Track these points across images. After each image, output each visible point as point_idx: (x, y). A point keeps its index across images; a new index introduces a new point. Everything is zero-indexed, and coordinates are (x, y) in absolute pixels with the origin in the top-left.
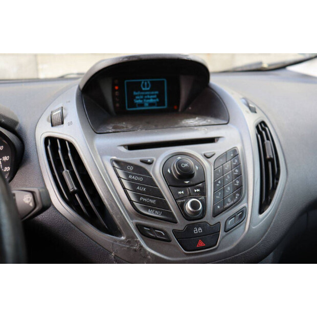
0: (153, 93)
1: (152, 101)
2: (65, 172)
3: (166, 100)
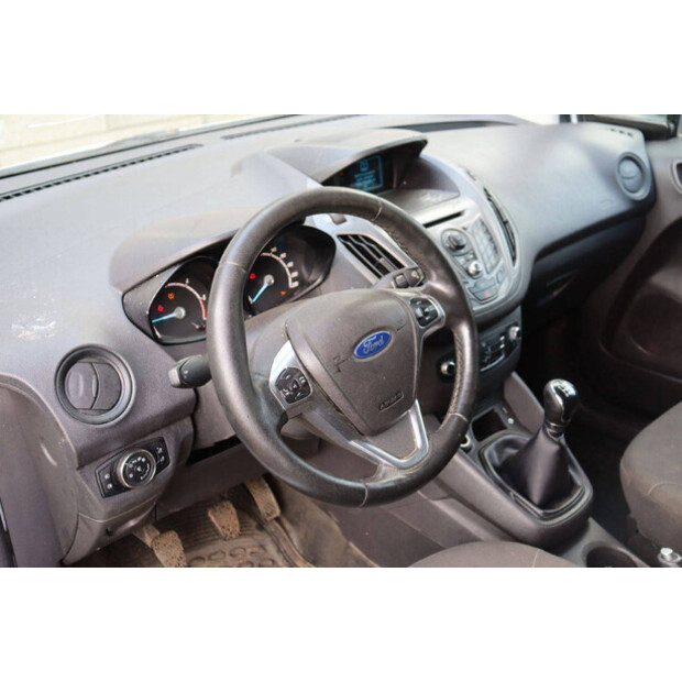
0: (370, 172)
1: (369, 181)
2: (381, 261)
3: (381, 178)
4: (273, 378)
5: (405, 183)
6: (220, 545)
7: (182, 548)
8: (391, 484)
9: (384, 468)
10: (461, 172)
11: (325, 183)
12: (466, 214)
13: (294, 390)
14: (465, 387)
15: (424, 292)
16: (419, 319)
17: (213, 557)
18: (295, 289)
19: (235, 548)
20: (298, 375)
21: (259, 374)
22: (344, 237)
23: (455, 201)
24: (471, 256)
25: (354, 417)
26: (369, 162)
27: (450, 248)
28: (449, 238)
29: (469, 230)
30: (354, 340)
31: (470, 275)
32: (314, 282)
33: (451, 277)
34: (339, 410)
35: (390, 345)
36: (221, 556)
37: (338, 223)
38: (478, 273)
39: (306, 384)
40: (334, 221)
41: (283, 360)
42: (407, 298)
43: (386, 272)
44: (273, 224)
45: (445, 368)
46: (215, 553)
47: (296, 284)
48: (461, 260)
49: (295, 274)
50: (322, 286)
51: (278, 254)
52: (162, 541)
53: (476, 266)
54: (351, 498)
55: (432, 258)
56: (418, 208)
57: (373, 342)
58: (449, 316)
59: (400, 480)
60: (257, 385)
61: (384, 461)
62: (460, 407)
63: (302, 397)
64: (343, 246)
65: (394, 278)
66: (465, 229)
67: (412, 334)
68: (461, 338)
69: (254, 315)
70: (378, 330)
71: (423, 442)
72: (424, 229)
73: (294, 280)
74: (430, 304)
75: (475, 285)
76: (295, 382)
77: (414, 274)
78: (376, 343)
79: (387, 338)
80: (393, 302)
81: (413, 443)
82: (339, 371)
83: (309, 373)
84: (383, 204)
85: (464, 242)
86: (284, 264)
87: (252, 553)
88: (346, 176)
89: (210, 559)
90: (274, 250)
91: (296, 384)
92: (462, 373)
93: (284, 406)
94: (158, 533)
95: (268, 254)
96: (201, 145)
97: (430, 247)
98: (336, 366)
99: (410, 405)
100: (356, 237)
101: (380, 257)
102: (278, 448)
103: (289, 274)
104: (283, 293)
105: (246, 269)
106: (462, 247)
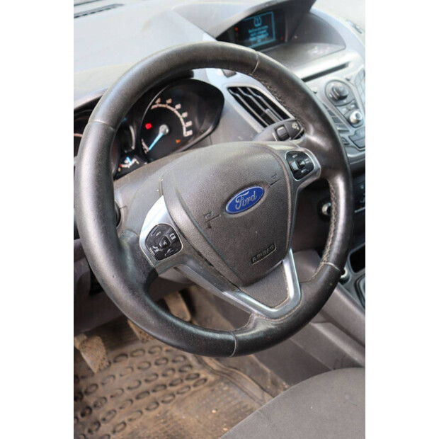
0: (263, 28)
1: (262, 36)
2: (267, 111)
3: (274, 33)
4: (143, 236)
5: (296, 37)
6: (139, 345)
7: (104, 351)
8: (261, 335)
9: (255, 317)
10: (348, 26)
11: (219, 38)
12: (351, 66)
13: (164, 247)
14: (339, 237)
15: (301, 145)
16: (294, 172)
17: (135, 354)
18: (189, 137)
19: (153, 347)
20: (168, 232)
21: (131, 230)
22: (233, 90)
23: (340, 53)
24: (353, 106)
25: (225, 271)
26: (263, 18)
27: (333, 98)
28: (333, 89)
29: (352, 81)
30: (226, 196)
31: (351, 124)
32: (205, 131)
33: (327, 130)
34: (210, 264)
35: (262, 200)
36: (141, 353)
37: (228, 76)
38: (358, 121)
39: (177, 240)
40: (225, 74)
41: (156, 215)
42: (282, 152)
43: (271, 122)
44: (143, 81)
45: (325, 209)
46: (136, 351)
47: (190, 133)
48: (343, 110)
49: (189, 124)
50: (212, 135)
51: (173, 105)
52: (89, 345)
53: (357, 115)
54: (220, 350)
55: (310, 111)
56: (304, 61)
57: (245, 197)
58: (325, 168)
59: (270, 330)
60: (126, 242)
61: (256, 311)
62: (333, 256)
63: (172, 254)
64: (232, 98)
65: (276, 130)
66: (348, 80)
67: (286, 188)
68: (337, 189)
69: (149, 162)
70: (251, 185)
71: (296, 291)
72: (302, 83)
73: (188, 129)
74: (306, 156)
75: (355, 133)
76: (166, 239)
77: (295, 126)
78: (248, 199)
79: (260, 193)
80: (268, 156)
81: (286, 292)
82: (210, 227)
83: (179, 230)
84: (261, 58)
85: (347, 93)
86: (179, 115)
87: (167, 351)
88: (240, 32)
89: (132, 356)
90: (169, 101)
91: (167, 240)
92: (336, 224)
93: (152, 263)
94: (85, 337)
95: (164, 106)
96: (121, 5)
97: (308, 101)
98: (206, 223)
99: (284, 255)
100: (244, 89)
101: (266, 107)
102: (145, 305)
103: (183, 123)
104: (178, 141)
105: (114, 127)
106: (345, 97)
